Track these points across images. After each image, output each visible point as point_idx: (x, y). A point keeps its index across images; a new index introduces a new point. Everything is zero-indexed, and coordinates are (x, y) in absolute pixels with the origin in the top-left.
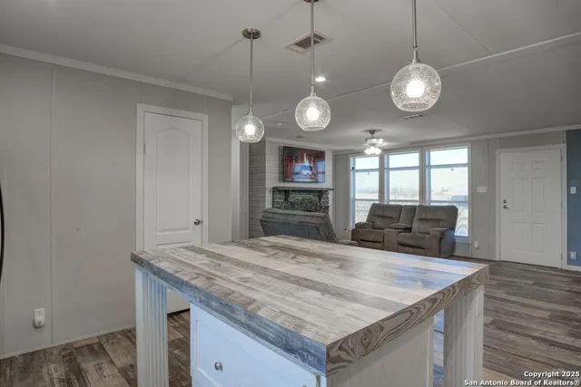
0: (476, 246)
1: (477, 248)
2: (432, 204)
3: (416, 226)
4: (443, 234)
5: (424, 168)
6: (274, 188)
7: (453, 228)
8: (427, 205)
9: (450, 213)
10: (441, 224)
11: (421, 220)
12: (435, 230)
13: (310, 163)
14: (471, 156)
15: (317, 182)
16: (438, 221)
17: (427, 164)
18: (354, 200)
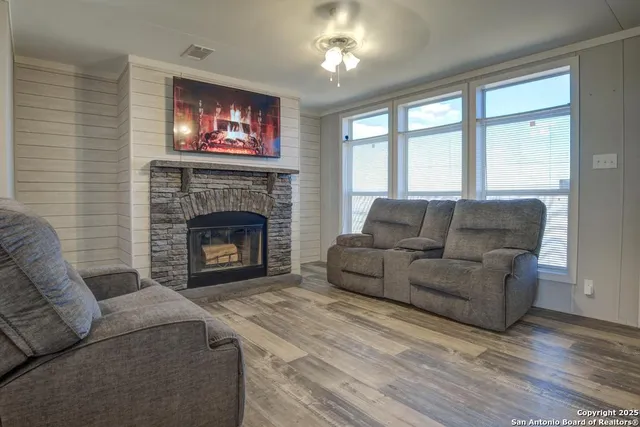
0: (588, 291)
1: (591, 296)
2: (489, 198)
3: (454, 243)
4: (513, 264)
5: (472, 126)
6: (153, 163)
7: (534, 250)
8: (478, 199)
9: (528, 216)
10: (509, 240)
11: (462, 230)
12: (495, 255)
13: (243, 115)
14: (578, 89)
15: (259, 155)
16: (502, 232)
17: (479, 115)
18: (351, 194)
